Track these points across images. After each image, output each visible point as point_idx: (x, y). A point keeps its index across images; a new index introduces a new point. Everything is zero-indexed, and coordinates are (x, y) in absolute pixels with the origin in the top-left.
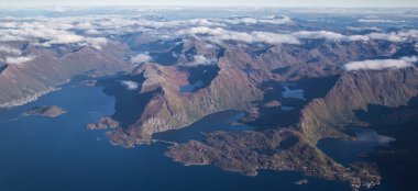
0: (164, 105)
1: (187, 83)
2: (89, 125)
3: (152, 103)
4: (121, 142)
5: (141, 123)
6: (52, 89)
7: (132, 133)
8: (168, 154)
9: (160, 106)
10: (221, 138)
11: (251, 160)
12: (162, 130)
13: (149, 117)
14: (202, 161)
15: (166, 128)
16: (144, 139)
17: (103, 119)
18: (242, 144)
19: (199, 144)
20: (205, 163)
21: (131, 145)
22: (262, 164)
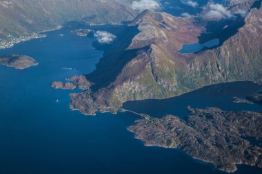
0: (148, 67)
1: (197, 41)
2: (55, 83)
3: (134, 62)
4: (82, 108)
5: (113, 87)
6: (35, 36)
7: (100, 98)
8: (130, 129)
9: (142, 68)
10: (209, 117)
11: (235, 151)
12: (138, 98)
13: (125, 79)
14: (169, 142)
15: (146, 96)
16: (112, 107)
17: (75, 78)
18: (233, 129)
19: (177, 120)
20: (173, 145)
21: (92, 112)
22: (249, 157)
